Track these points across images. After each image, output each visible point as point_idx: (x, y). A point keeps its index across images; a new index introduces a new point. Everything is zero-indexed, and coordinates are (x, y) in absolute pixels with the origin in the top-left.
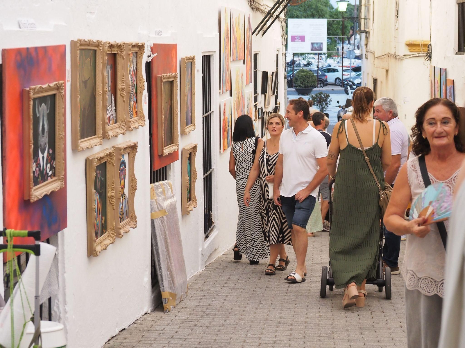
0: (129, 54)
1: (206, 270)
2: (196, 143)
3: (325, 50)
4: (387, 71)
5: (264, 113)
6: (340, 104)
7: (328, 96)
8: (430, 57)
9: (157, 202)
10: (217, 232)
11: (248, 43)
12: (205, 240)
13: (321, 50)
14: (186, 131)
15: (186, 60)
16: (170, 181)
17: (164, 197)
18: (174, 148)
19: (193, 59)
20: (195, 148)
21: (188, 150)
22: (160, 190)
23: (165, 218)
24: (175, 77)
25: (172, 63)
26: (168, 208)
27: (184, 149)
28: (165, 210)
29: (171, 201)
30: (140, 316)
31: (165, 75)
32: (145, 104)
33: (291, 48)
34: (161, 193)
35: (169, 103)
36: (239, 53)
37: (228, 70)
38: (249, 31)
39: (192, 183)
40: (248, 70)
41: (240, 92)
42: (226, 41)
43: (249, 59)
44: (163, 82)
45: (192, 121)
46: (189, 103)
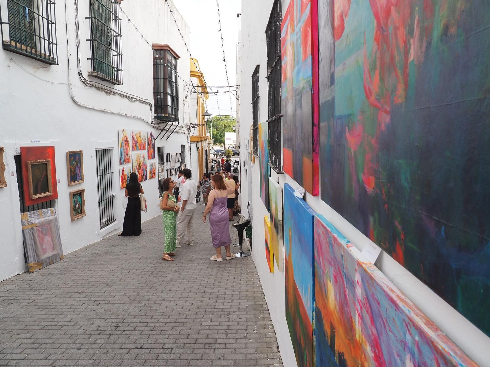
1: (102, 241)
9: (28, 221)
10: (117, 222)
12: (101, 229)
14: (71, 184)
15: (69, 153)
16: (53, 209)
17: (39, 217)
18: (49, 194)
19: (81, 152)
20: (83, 190)
21: (72, 192)
22: (36, 214)
23: (35, 228)
24: (48, 161)
25: (48, 155)
26: (40, 222)
27: (70, 192)
28: (36, 224)
29: (47, 218)
30: (9, 277)
31: (33, 161)
32: (12, 176)
33: (226, 142)
34: (37, 216)
35: (44, 173)
36: (140, 147)
37: (127, 154)
38: (151, 138)
39: (82, 206)
40: (150, 154)
41: (141, 163)
42: (124, 143)
43: (152, 149)
44: (31, 165)
45: (81, 179)
46: (77, 171)
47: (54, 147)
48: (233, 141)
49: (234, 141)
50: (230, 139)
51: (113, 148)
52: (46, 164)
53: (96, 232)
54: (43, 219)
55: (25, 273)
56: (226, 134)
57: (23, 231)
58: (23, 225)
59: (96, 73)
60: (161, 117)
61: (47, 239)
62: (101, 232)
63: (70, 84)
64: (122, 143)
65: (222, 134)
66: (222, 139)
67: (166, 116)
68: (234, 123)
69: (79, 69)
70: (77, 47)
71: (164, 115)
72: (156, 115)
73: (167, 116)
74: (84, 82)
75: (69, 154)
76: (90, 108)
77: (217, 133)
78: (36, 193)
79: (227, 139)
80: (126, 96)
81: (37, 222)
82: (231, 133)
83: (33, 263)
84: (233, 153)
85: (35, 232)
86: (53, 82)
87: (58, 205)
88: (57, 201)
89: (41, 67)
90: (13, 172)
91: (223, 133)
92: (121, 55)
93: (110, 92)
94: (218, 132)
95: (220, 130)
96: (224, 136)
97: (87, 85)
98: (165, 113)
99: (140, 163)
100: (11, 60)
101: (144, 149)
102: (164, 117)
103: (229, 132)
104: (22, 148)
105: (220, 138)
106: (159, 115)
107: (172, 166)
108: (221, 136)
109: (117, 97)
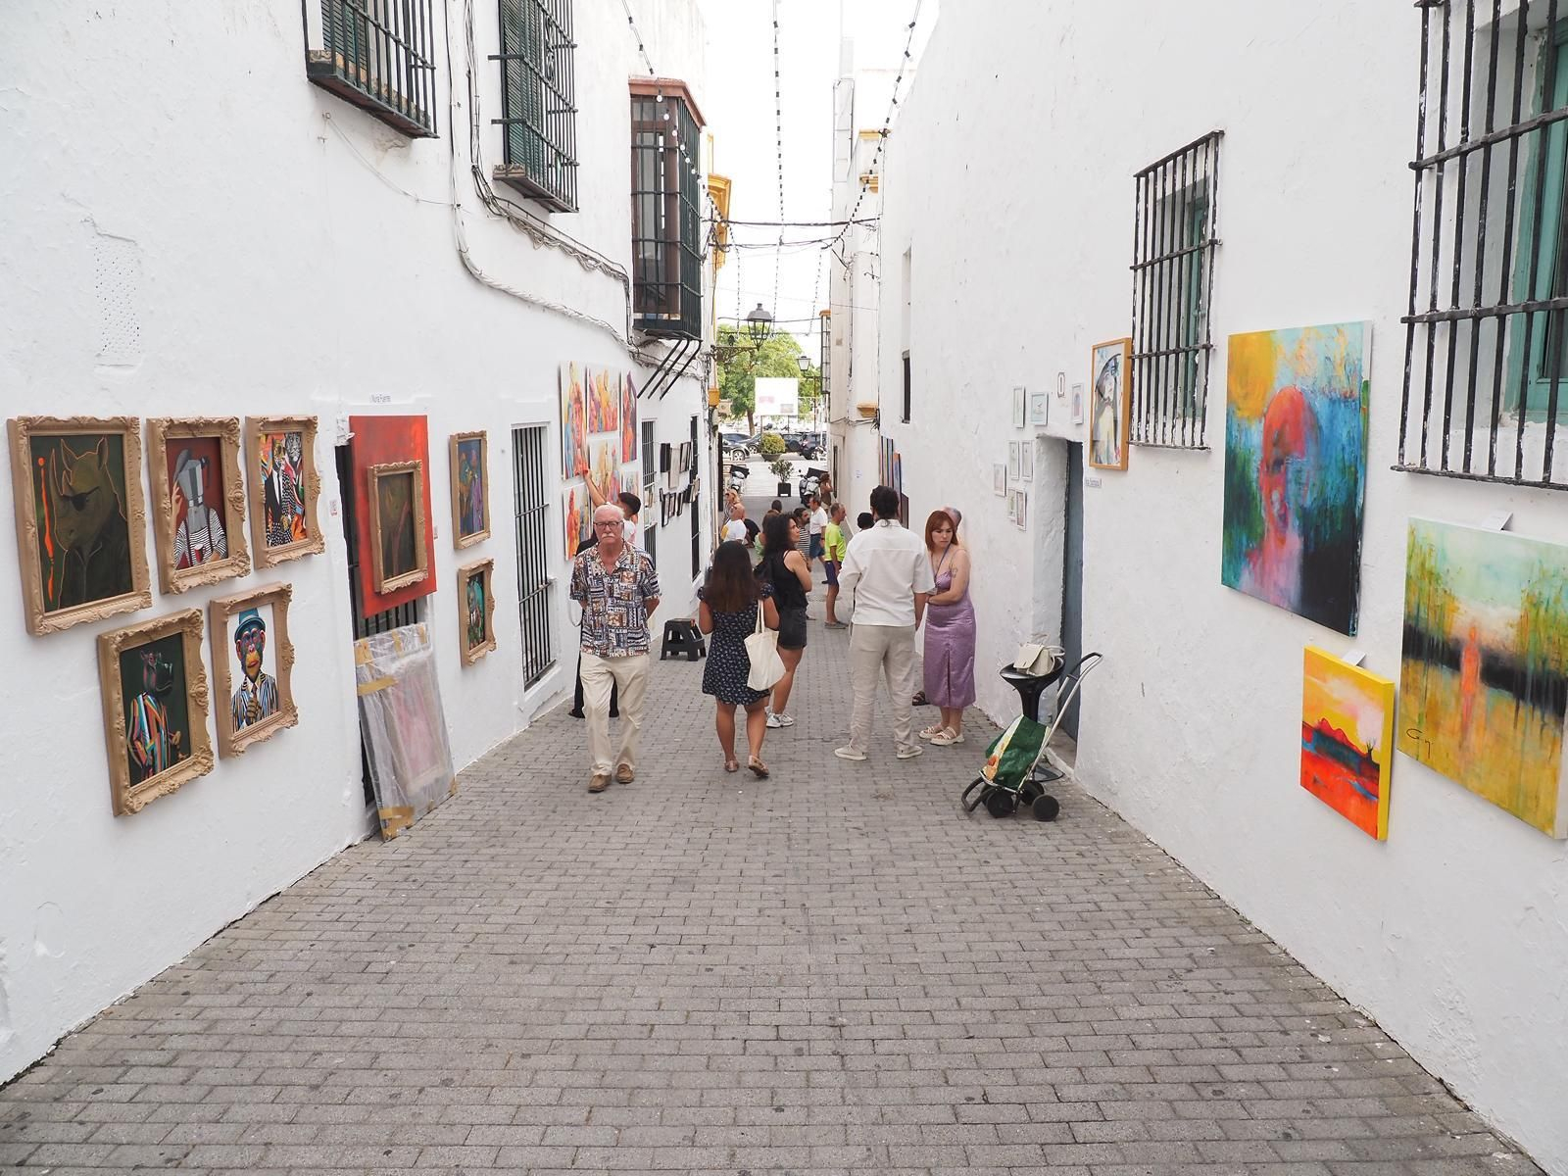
0: (260, 438)
1: (529, 732)
2: (490, 559)
3: (796, 413)
4: (844, 438)
5: (664, 496)
6: (801, 473)
7: (790, 464)
8: (878, 425)
9: (371, 668)
10: (559, 669)
11: (628, 409)
12: (525, 691)
13: (792, 412)
14: (463, 543)
15: (459, 438)
16: (421, 625)
17: (395, 654)
18: (416, 576)
19: (482, 434)
20: (489, 565)
21: (466, 571)
22: (387, 645)
23: (389, 690)
24: (415, 467)
25: (412, 445)
26: (401, 671)
27: (460, 570)
28: (391, 678)
29: (412, 657)
30: (332, 855)
31: (383, 465)
32: (332, 514)
33: (760, 409)
34: (391, 649)
35: (406, 508)
36: (606, 424)
37: (580, 446)
38: (629, 393)
39: (486, 614)
40: (627, 444)
41: (610, 474)
42: (575, 407)
43: (630, 429)
44: (379, 478)
45: (483, 526)
46: (474, 501)
47: (425, 418)
48: (782, 405)
49: (785, 408)
50: (771, 400)
51: (549, 423)
52: (410, 475)
53: (516, 703)
54: (405, 661)
55: (366, 840)
56: (758, 381)
57: (360, 699)
58: (359, 680)
59: (520, 171)
60: (656, 322)
61: (419, 725)
62: (528, 701)
63: (458, 205)
64: (569, 406)
65: (745, 383)
66: (745, 399)
67: (673, 319)
68: (781, 348)
69: (475, 157)
70: (469, 78)
71: (665, 316)
72: (639, 316)
73: (679, 318)
74: (487, 201)
75: (459, 443)
76: (499, 289)
77: (727, 379)
78: (389, 573)
79: (762, 400)
80: (575, 250)
81: (393, 672)
82: (773, 379)
83: (391, 806)
84: (787, 445)
85: (390, 704)
86: (420, 198)
87: (433, 614)
88: (432, 601)
89: (392, 143)
90: (333, 503)
91: (748, 381)
92: (574, 112)
93: (540, 237)
94: (730, 376)
95: (738, 371)
96: (751, 388)
97: (495, 210)
98: (671, 311)
99: (607, 475)
100: (326, 117)
101: (614, 429)
102: (669, 321)
103: (767, 376)
104: (355, 422)
105: (737, 395)
106: (651, 316)
107: (671, 486)
108: (741, 391)
109: (555, 253)
